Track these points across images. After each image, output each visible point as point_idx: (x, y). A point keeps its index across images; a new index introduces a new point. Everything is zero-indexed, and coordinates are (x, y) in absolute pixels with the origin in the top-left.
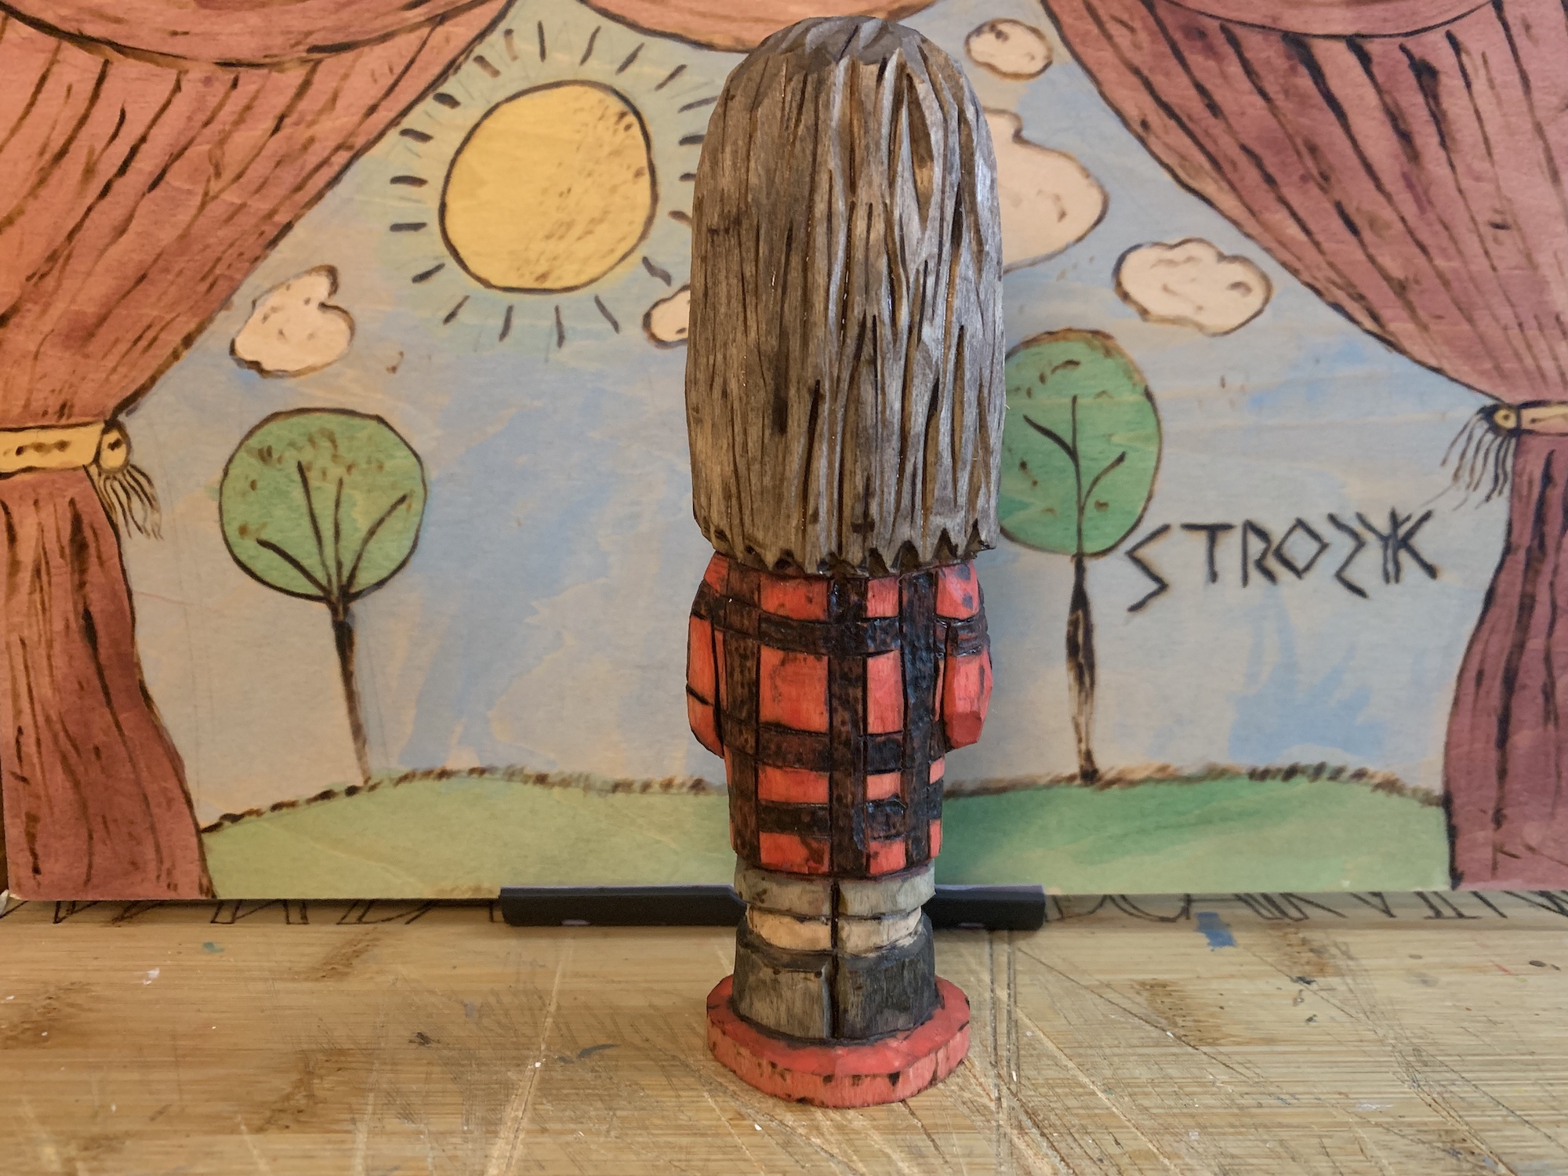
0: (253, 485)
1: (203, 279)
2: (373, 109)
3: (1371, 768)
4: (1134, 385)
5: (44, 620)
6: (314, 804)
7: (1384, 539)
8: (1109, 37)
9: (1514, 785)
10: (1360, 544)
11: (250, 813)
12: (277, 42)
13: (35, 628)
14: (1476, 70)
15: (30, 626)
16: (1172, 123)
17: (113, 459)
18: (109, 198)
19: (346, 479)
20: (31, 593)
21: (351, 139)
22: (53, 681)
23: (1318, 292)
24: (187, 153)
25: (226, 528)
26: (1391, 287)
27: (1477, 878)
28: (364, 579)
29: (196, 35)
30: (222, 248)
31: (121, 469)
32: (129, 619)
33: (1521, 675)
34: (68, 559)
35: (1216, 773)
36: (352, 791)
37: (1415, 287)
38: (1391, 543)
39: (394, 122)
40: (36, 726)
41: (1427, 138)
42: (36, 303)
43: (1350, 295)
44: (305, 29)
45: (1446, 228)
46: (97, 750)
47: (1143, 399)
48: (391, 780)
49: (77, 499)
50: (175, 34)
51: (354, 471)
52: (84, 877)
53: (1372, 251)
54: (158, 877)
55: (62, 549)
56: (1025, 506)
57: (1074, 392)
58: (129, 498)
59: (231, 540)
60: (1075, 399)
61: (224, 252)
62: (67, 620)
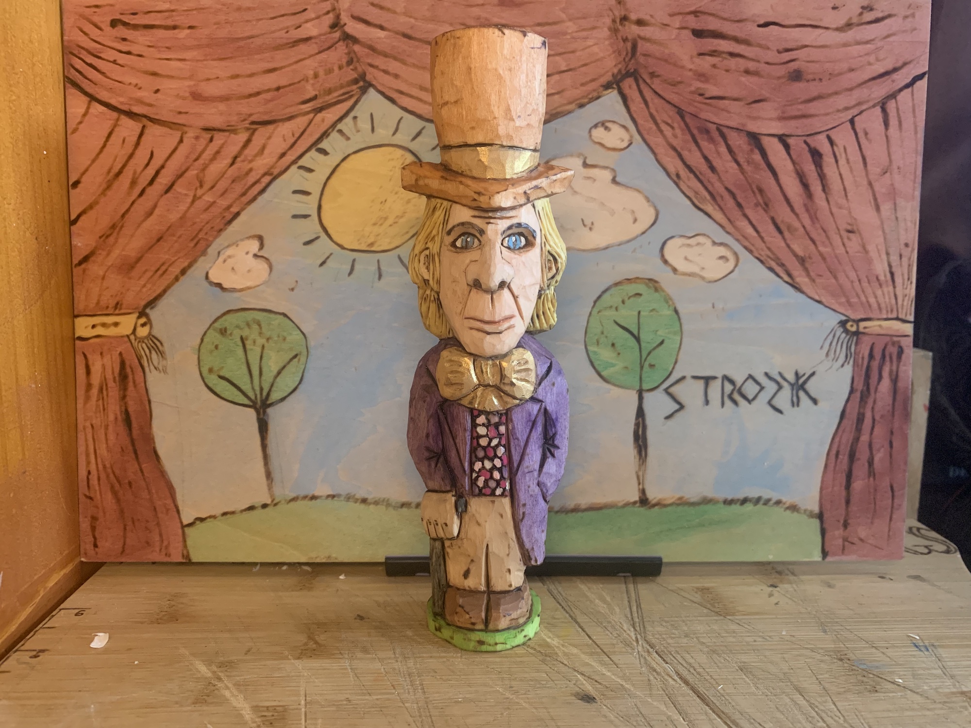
0: (216, 347)
1: (192, 240)
2: (283, 155)
3: (784, 500)
4: (669, 306)
5: (104, 414)
6: (244, 513)
7: (792, 385)
8: (661, 131)
9: (853, 508)
10: (780, 387)
11: (210, 517)
12: (234, 119)
13: (99, 419)
14: (841, 155)
15: (97, 417)
16: (692, 176)
17: (143, 332)
18: (144, 197)
19: (266, 345)
20: (97, 401)
21: (272, 170)
22: (108, 447)
23: (761, 262)
24: (186, 175)
25: (202, 369)
26: (798, 260)
27: (834, 554)
28: (275, 396)
29: (192, 114)
30: (203, 224)
31: (146, 337)
32: (149, 415)
33: (857, 454)
34: (118, 383)
35: (706, 501)
36: (265, 506)
37: (808, 260)
38: (795, 387)
39: (294, 162)
40: (98, 470)
41: (816, 187)
42: (103, 250)
43: (778, 264)
44: (249, 113)
45: (825, 231)
46: (130, 484)
47: (674, 313)
48: (285, 500)
49: (123, 352)
50: (180, 113)
51: (270, 341)
52: (121, 550)
53: (788, 242)
54: (160, 550)
55: (114, 378)
56: (613, 365)
57: (640, 309)
58: (150, 352)
59: (204, 375)
60: (639, 312)
61: (204, 226)
62: (116, 414)
